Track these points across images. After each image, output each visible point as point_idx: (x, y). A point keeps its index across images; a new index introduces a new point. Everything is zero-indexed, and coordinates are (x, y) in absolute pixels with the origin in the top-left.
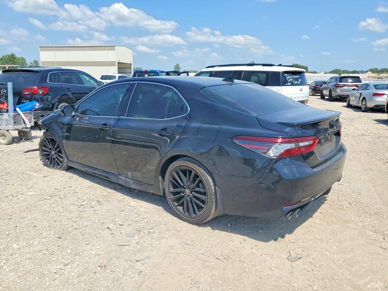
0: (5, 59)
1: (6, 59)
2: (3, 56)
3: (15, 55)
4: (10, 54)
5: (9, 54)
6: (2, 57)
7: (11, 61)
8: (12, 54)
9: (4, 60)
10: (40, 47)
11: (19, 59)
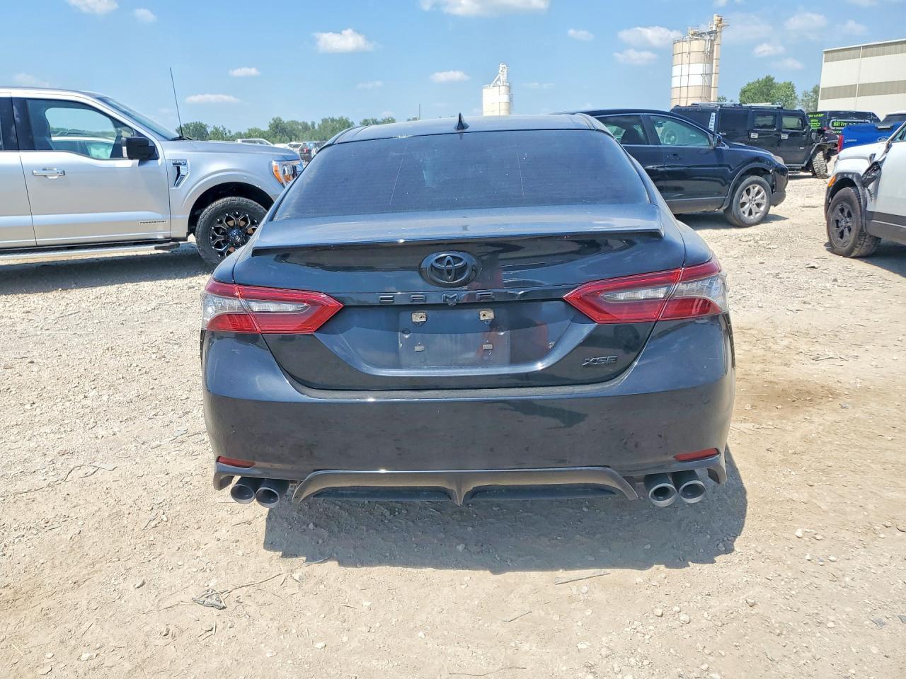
0: (750, 90)
1: (753, 91)
2: (749, 85)
3: (774, 78)
4: (764, 77)
5: (760, 80)
6: (746, 85)
7: (762, 93)
8: (767, 78)
9: (748, 94)
10: (826, 52)
11: (779, 88)
